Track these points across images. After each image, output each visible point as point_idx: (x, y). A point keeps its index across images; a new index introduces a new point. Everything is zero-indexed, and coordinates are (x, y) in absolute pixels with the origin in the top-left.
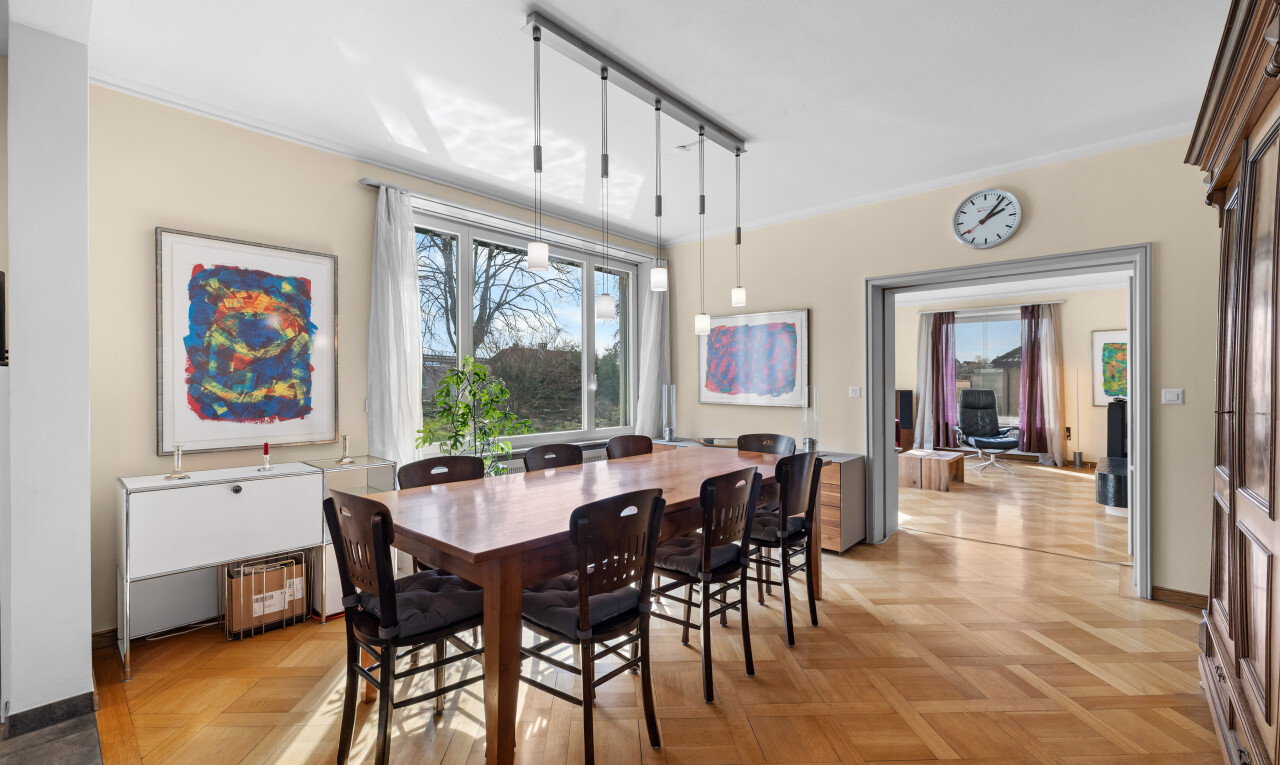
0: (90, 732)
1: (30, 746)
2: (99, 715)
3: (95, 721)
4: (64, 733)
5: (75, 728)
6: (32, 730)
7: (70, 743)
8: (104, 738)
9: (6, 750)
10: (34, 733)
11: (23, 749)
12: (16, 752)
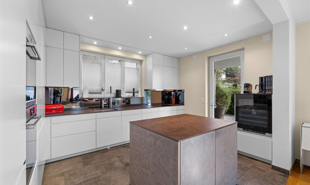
0: (286, 179)
1: (274, 173)
2: (290, 177)
3: (288, 177)
4: (281, 175)
5: (284, 176)
6: (276, 170)
7: (281, 178)
8: (288, 182)
9: (271, 171)
10: (276, 171)
11: (273, 173)
12: (272, 172)
